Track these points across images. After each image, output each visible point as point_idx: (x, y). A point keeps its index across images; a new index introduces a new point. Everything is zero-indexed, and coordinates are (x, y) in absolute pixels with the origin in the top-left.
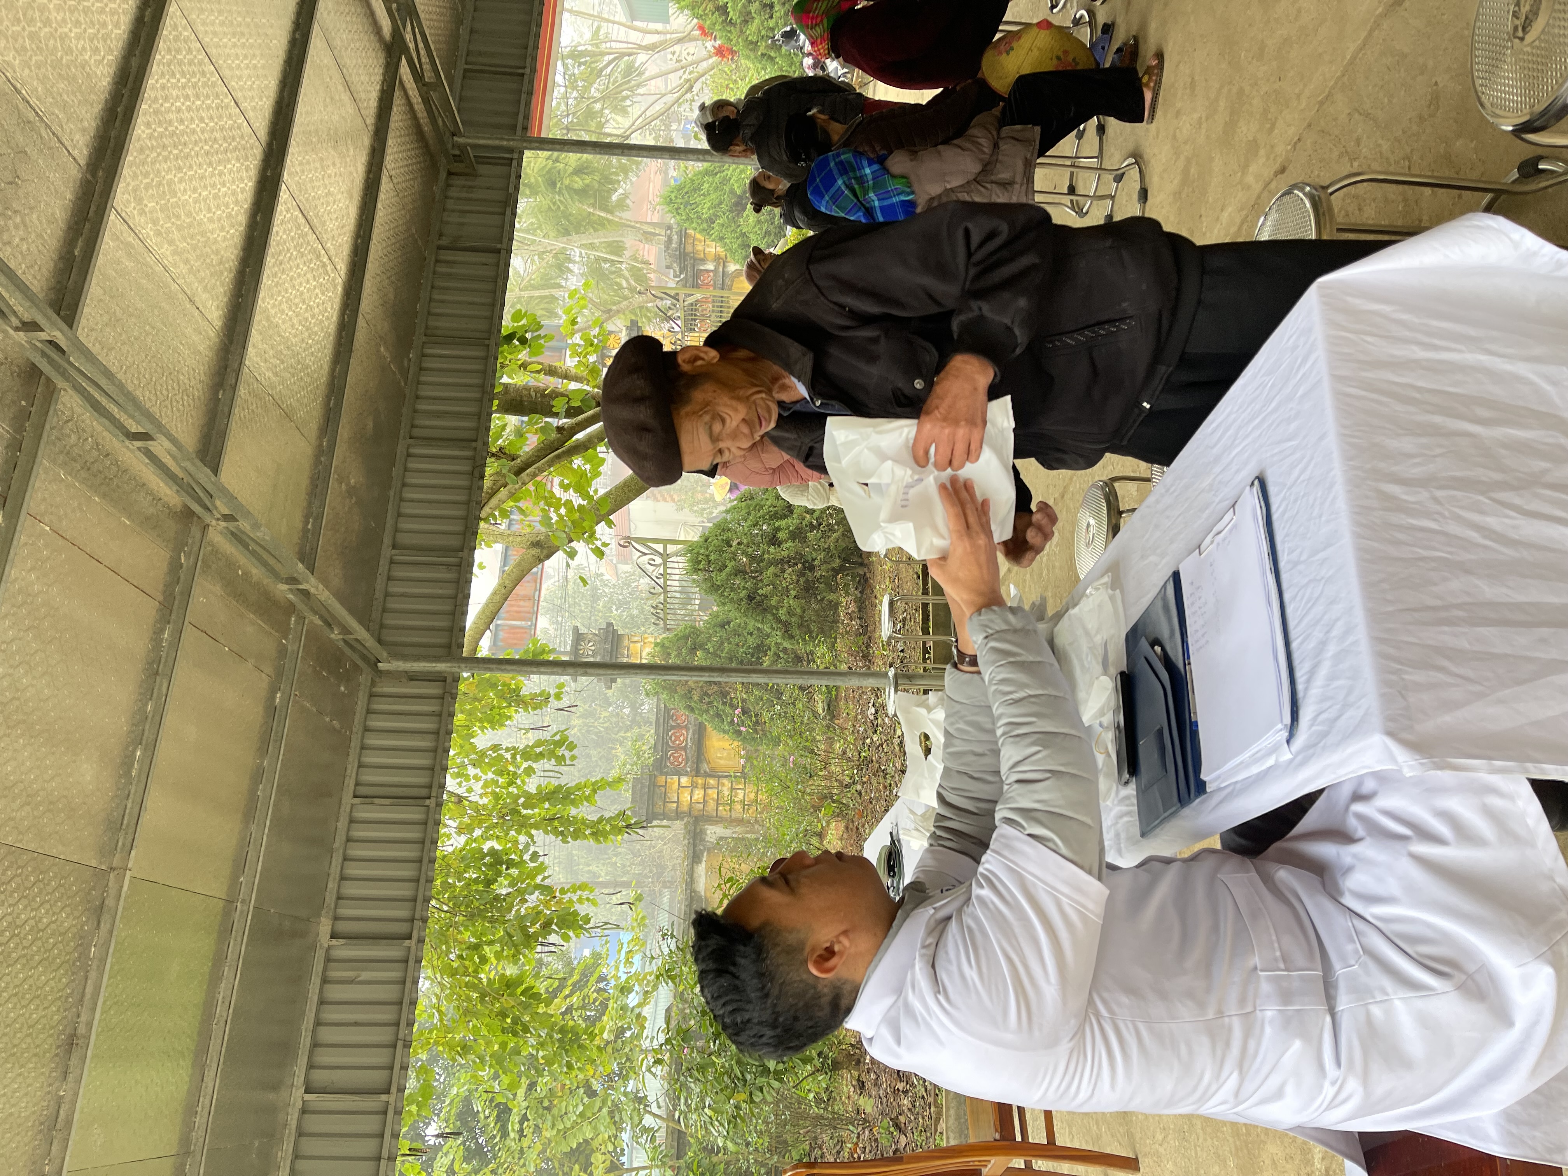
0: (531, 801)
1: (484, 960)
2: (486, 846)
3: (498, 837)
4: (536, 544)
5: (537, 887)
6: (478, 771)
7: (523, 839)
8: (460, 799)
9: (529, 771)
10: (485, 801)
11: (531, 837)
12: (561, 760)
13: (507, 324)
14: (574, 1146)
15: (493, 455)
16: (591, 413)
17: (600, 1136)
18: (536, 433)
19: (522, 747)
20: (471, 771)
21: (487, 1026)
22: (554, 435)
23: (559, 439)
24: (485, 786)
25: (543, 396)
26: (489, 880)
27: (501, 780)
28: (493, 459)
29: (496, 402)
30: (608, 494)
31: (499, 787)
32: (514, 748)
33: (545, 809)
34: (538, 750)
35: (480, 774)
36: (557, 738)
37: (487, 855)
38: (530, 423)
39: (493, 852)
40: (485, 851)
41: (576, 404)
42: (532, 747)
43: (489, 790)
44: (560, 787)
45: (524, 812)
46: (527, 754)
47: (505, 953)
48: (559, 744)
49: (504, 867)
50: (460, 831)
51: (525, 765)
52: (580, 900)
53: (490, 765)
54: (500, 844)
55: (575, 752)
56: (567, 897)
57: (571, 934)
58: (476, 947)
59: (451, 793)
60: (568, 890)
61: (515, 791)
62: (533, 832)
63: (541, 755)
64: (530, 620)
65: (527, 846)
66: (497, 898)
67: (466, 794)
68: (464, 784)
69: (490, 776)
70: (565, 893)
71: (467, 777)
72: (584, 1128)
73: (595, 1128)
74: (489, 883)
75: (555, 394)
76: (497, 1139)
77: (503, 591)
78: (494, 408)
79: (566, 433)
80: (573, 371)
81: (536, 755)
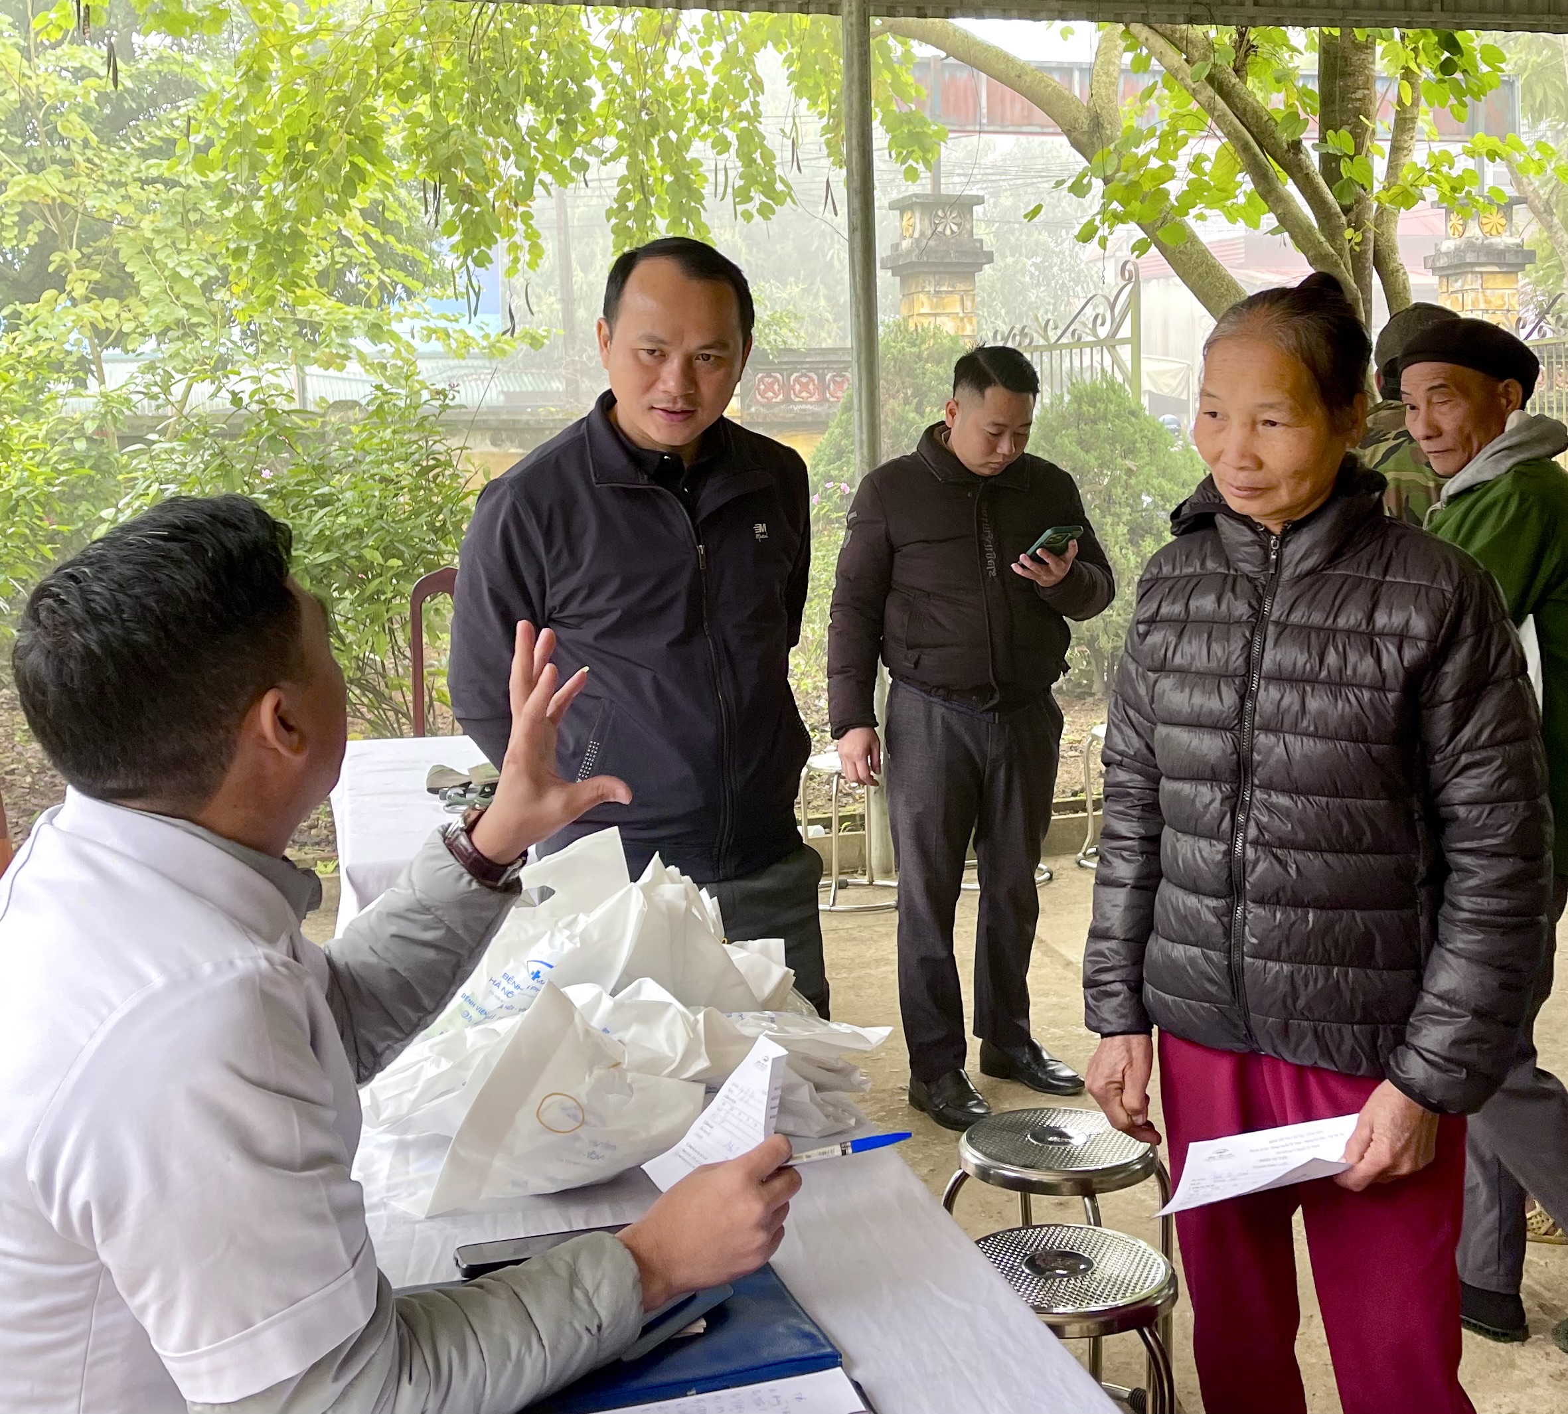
0: (674, 153)
1: (406, 96)
2: (593, 83)
3: (611, 101)
4: (1097, 123)
5: (530, 174)
6: (718, 59)
7: (610, 143)
8: (668, 33)
9: (721, 145)
10: (669, 74)
11: (614, 157)
12: (743, 195)
13: (1473, 40)
14: (127, 269)
15: (1242, 35)
16: (1330, 197)
17: (144, 310)
18: (1288, 106)
19: (761, 128)
20: (717, 48)
21: (299, 112)
22: (1285, 137)
23: (1280, 146)
24: (692, 71)
25: (1357, 112)
26: (538, 93)
27: (705, 98)
28: (1235, 36)
29: (1336, 32)
30: (1193, 239)
31: (695, 96)
32: (758, 115)
33: (660, 174)
34: (757, 155)
35: (713, 63)
36: (779, 186)
37: (580, 86)
38: (1304, 93)
39: (585, 95)
40: (587, 83)
41: (1345, 168)
42: (762, 146)
43: (687, 81)
44: (700, 198)
45: (655, 141)
46: (750, 140)
47: (419, 131)
48: (769, 190)
49: (563, 117)
50: (616, 36)
51: (731, 136)
52: (514, 247)
53: (727, 78)
54: (600, 106)
55: (757, 218)
56: (519, 225)
57: (457, 237)
58: (426, 82)
59: (676, 19)
60: (529, 226)
61: (689, 124)
62: (624, 159)
63: (749, 162)
64: (990, 123)
65: (599, 152)
66: (509, 108)
67: (677, 44)
68: (695, 38)
69: (712, 80)
70: (524, 222)
71: (706, 41)
72: (156, 282)
73: (156, 300)
74: (534, 93)
75: (1359, 135)
76: (137, 144)
77: (1013, 74)
78: (1326, 30)
79: (1291, 158)
80: (1406, 161)
81: (750, 154)
